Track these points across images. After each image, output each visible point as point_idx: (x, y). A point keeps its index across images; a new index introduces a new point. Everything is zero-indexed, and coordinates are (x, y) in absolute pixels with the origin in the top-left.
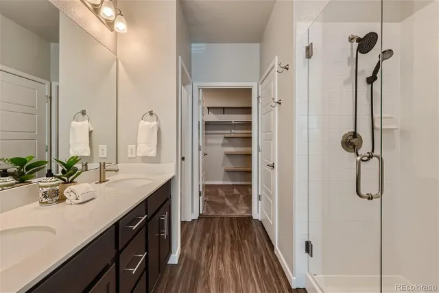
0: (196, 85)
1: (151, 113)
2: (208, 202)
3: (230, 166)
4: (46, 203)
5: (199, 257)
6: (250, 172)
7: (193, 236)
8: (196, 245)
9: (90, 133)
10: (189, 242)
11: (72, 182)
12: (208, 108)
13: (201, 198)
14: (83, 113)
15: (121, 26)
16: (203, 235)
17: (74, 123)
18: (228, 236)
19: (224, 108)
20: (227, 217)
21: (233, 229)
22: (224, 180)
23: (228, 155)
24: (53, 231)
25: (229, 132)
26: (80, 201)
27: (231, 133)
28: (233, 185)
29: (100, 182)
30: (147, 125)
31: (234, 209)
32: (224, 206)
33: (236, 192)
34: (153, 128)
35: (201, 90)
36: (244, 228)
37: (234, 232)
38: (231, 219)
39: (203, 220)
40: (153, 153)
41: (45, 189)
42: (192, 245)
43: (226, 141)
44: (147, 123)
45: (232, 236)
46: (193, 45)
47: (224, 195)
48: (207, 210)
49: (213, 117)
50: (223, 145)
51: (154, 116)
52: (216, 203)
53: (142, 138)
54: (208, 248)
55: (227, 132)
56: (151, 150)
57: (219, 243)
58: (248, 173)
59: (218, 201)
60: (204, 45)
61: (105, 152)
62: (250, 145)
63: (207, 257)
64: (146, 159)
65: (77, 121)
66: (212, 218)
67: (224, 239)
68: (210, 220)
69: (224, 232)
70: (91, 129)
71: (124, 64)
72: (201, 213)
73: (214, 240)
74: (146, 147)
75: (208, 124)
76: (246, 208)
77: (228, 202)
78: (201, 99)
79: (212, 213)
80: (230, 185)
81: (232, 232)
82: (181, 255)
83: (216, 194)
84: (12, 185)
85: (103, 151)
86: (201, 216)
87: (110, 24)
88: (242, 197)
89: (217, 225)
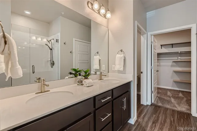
0: (149, 34)
1: (121, 51)
2: (159, 98)
3: (178, 79)
4: (78, 85)
5: (147, 126)
6: (190, 84)
7: (145, 114)
8: (146, 119)
9: (100, 60)
10: (142, 115)
11: (87, 78)
12: (161, 45)
13: (153, 94)
14: (98, 53)
15: (109, 15)
16: (152, 115)
17: (95, 57)
18: (168, 121)
19: (172, 44)
20: (170, 109)
21: (173, 117)
22: (172, 87)
23: (176, 72)
24: (73, 94)
25: (177, 58)
26: (87, 86)
27: (178, 59)
28: (180, 91)
29: (100, 80)
30: (119, 56)
31: (177, 106)
32: (169, 102)
33: (181, 95)
34: (122, 57)
35: (153, 36)
36: (182, 119)
37: (174, 120)
38: (173, 111)
39: (153, 107)
40: (122, 69)
41: (78, 80)
42: (143, 118)
43: (174, 64)
44: (119, 55)
45: (171, 121)
46: (147, 13)
47: (171, 95)
48: (157, 102)
49: (164, 50)
50: (172, 66)
51: (123, 52)
52: (164, 99)
53: (117, 62)
54: (153, 123)
55: (175, 59)
56: (121, 68)
57: (161, 122)
58: (189, 84)
59: (166, 98)
60: (154, 11)
61: (104, 68)
62: (190, 66)
63: (151, 128)
64: (119, 72)
65: (96, 56)
66: (159, 107)
67: (165, 121)
68: (158, 108)
69: (166, 117)
70: (100, 59)
71: (111, 31)
72: (153, 102)
73: (158, 120)
74: (118, 66)
75: (159, 55)
76: (187, 107)
77: (173, 100)
78: (153, 41)
79: (160, 104)
80: (177, 90)
81: (172, 119)
82: (137, 121)
83: (166, 94)
84: (72, 77)
85: (104, 67)
86: (152, 105)
87: (105, 16)
88: (185, 99)
89: (162, 112)
